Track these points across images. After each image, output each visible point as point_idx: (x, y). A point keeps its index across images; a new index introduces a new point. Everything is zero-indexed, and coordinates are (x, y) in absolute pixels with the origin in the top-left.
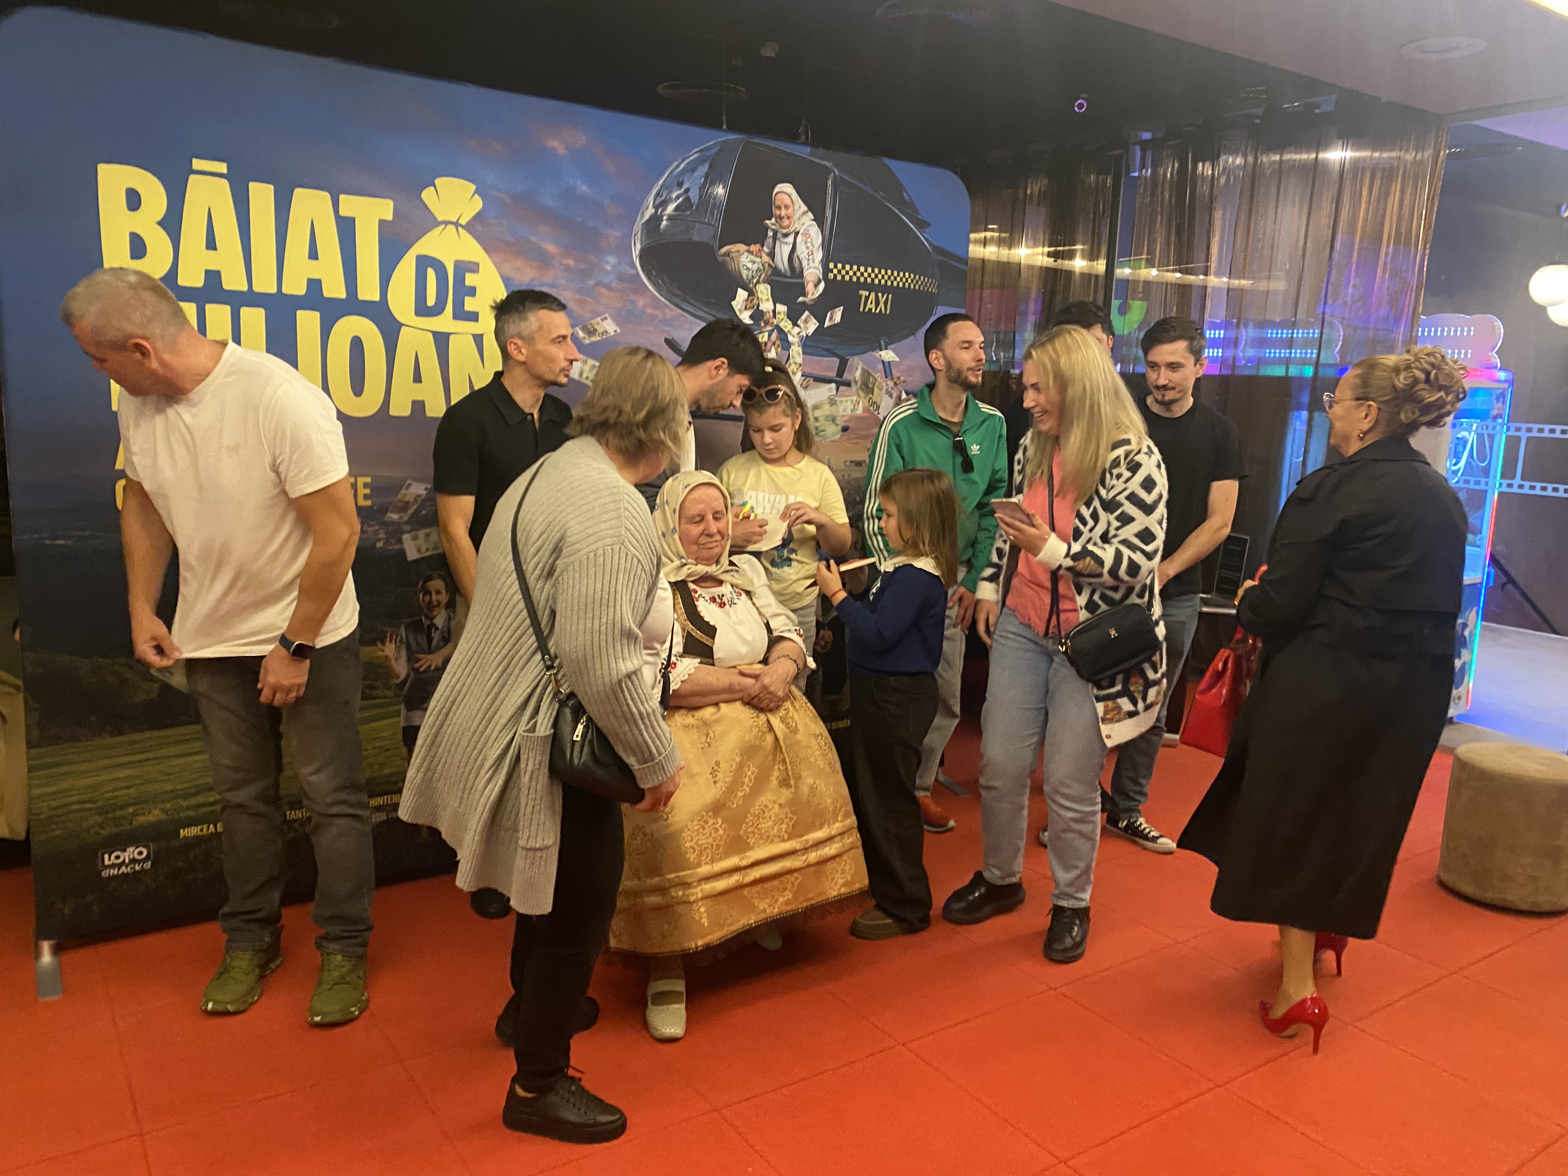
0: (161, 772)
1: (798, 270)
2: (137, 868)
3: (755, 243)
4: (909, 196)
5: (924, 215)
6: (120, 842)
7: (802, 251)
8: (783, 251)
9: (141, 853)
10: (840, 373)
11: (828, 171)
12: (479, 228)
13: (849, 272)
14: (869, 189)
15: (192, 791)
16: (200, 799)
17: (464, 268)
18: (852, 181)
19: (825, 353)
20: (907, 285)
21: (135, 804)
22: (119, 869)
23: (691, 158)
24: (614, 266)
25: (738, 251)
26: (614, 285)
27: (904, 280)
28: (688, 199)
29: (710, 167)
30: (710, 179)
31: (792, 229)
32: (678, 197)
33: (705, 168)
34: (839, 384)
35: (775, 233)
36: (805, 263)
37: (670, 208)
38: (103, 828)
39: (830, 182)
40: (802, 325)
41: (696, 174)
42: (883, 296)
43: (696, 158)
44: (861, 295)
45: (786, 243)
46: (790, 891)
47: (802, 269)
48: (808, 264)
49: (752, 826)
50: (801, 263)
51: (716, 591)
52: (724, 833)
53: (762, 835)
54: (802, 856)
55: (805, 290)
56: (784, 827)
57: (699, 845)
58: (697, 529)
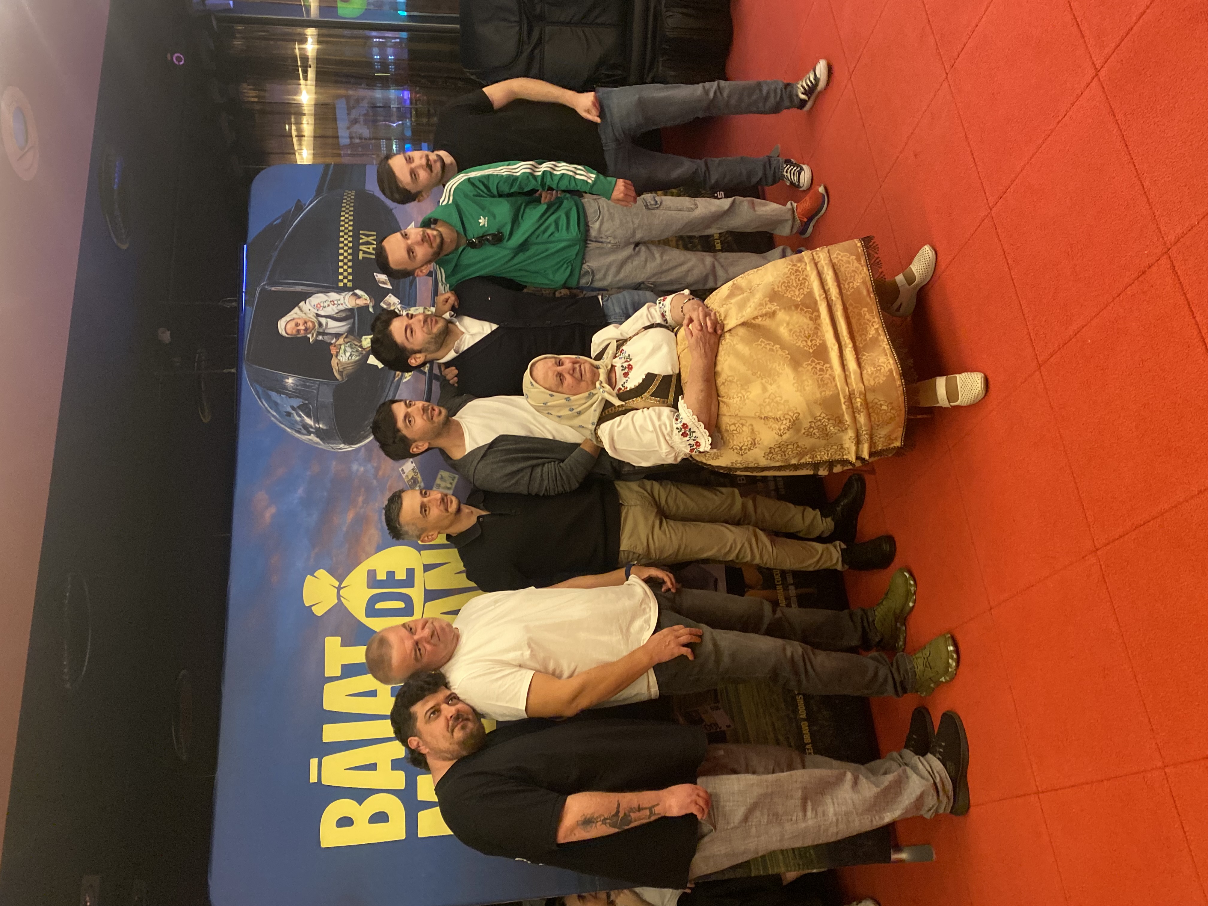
1: (348, 313)
3: (330, 350)
4: (277, 218)
5: (292, 206)
7: (331, 310)
11: (263, 290)
12: (340, 571)
13: (345, 269)
14: (275, 254)
18: (269, 269)
20: (350, 218)
23: (266, 405)
24: (360, 465)
25: (338, 364)
26: (375, 465)
27: (347, 221)
28: (300, 407)
29: (272, 390)
31: (314, 319)
32: (300, 416)
33: (273, 394)
35: (319, 334)
36: (341, 308)
37: (309, 421)
39: (273, 289)
41: (279, 401)
42: (362, 239)
43: (265, 401)
44: (363, 258)
45: (327, 324)
46: (861, 310)
47: (346, 310)
48: (342, 304)
49: (806, 342)
50: (341, 311)
51: (619, 371)
52: (811, 365)
53: (814, 334)
54: (832, 300)
55: (363, 307)
56: (808, 314)
57: (820, 387)
58: (568, 379)
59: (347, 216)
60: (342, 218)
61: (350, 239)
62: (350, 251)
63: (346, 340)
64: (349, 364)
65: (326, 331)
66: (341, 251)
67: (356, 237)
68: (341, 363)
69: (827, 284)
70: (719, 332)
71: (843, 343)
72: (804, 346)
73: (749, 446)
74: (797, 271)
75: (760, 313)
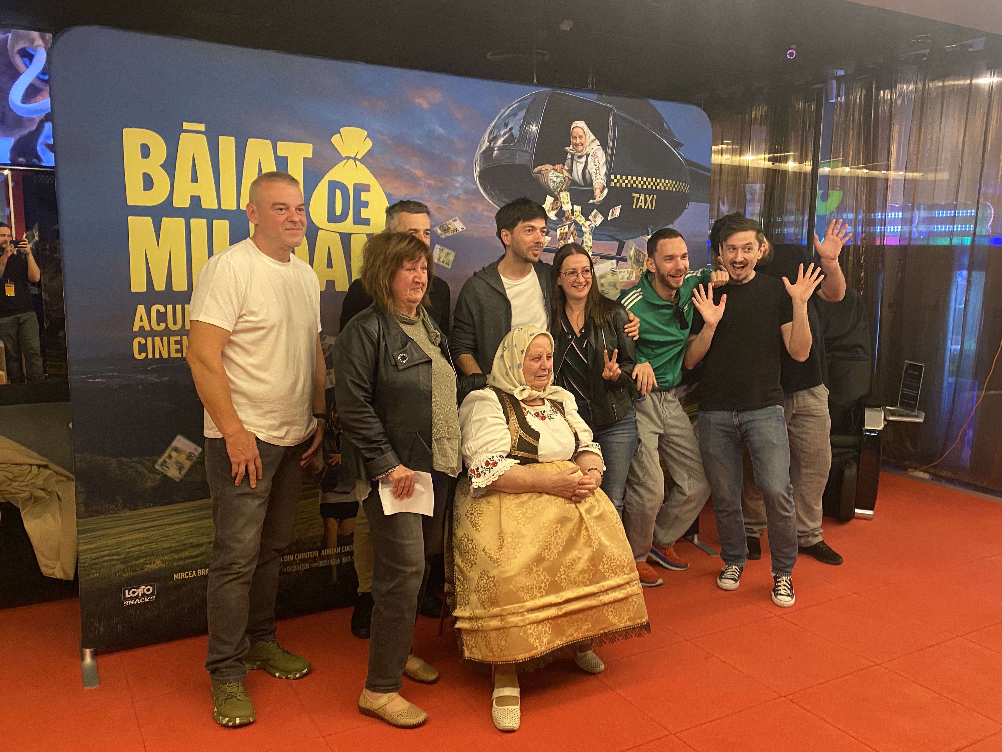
0: (161, 535)
1: (588, 181)
2: (146, 600)
3: (559, 164)
4: (668, 127)
5: (678, 138)
6: (135, 583)
7: (591, 167)
8: (578, 168)
9: (148, 590)
10: (620, 251)
11: (610, 110)
12: (370, 161)
13: (625, 181)
14: (639, 122)
15: (182, 547)
16: (187, 554)
17: (360, 188)
18: (627, 117)
19: (609, 238)
20: (667, 188)
21: (145, 557)
22: (134, 601)
23: (514, 106)
24: (462, 184)
25: (547, 170)
26: (461, 197)
27: (665, 185)
28: (512, 135)
29: (527, 112)
30: (527, 121)
31: (584, 152)
32: (505, 134)
33: (523, 113)
34: (618, 260)
35: (573, 155)
36: (593, 176)
37: (500, 142)
38: (125, 573)
39: (611, 118)
40: (592, 219)
41: (517, 117)
42: (649, 197)
43: (517, 106)
44: (634, 197)
45: (581, 163)
46: (590, 622)
47: (591, 180)
48: (596, 177)
49: (564, 574)
50: (591, 176)
51: (540, 408)
52: (545, 578)
53: (571, 581)
54: (599, 597)
55: (594, 195)
56: (586, 576)
57: (526, 586)
58: (537, 365)
59: (669, 185)
60: (667, 181)
61: (649, 187)
62: (640, 186)
63: (567, 178)
64: (547, 179)
65: (574, 162)
66: (640, 179)
67: (651, 192)
68: (548, 173)
69: (612, 592)
70: (574, 498)
71: (562, 606)
72: (560, 572)
73: (474, 521)
74: (623, 566)
75: (590, 534)
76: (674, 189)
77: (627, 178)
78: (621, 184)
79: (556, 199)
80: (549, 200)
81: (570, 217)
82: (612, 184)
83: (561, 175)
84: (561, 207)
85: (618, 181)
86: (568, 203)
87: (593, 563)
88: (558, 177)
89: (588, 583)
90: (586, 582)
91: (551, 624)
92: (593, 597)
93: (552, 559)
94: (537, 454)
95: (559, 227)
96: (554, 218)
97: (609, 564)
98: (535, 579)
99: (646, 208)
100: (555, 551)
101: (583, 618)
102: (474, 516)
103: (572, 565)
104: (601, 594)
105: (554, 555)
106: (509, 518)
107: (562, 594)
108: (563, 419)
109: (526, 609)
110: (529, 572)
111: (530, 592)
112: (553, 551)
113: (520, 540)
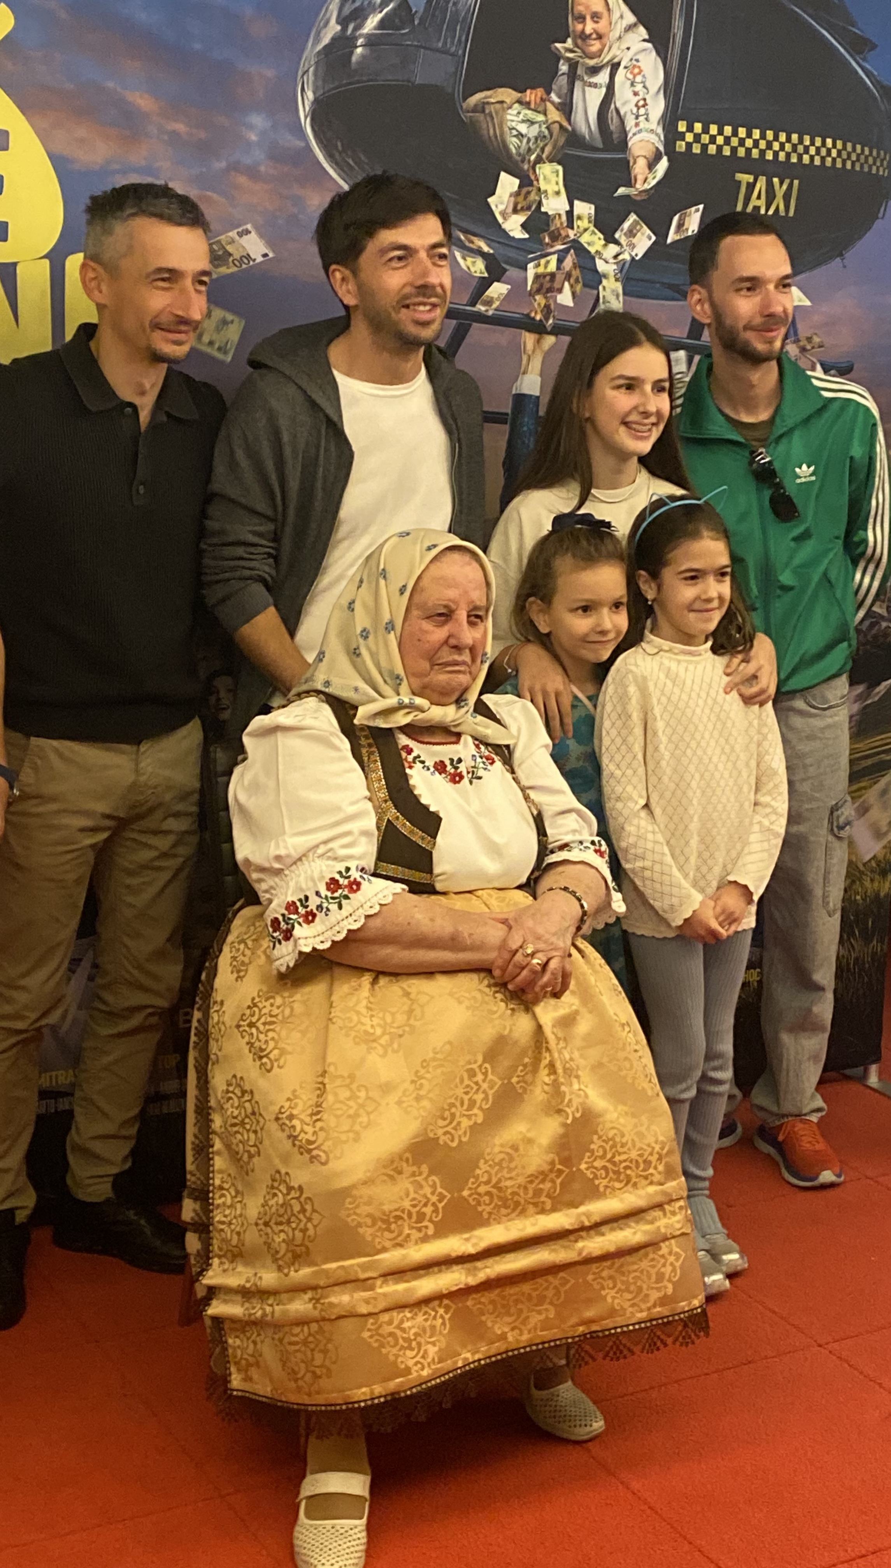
1: (615, 136)
3: (533, 88)
7: (625, 100)
8: (589, 100)
13: (716, 139)
19: (667, 292)
20: (829, 161)
25: (502, 102)
27: (824, 152)
28: (404, 5)
31: (606, 58)
32: (384, 3)
35: (573, 66)
36: (630, 123)
37: (371, 24)
40: (623, 240)
42: (781, 183)
44: (740, 182)
45: (595, 86)
47: (625, 133)
48: (637, 125)
49: (487, 1183)
50: (623, 123)
51: (446, 752)
52: (433, 1193)
53: (504, 1200)
54: (576, 1241)
55: (630, 174)
56: (547, 1185)
57: (384, 1213)
58: (438, 634)
59: (834, 153)
60: (829, 142)
61: (782, 156)
62: (755, 153)
63: (556, 126)
64: (501, 128)
65: (578, 85)
66: (756, 134)
67: (784, 170)
68: (504, 110)
69: (611, 1230)
71: (479, 1264)
72: (477, 1177)
73: (257, 1044)
74: (647, 1163)
75: (562, 1080)
76: (849, 166)
77: (721, 132)
78: (705, 147)
79: (527, 182)
80: (507, 183)
81: (563, 233)
82: (681, 146)
83: (541, 118)
84: (540, 204)
85: (697, 138)
86: (558, 193)
87: (566, 1153)
88: (532, 123)
89: (548, 1205)
90: (543, 1203)
91: (447, 1309)
92: (561, 1242)
93: (454, 1144)
94: (430, 870)
95: (532, 260)
96: (518, 234)
97: (609, 1156)
98: (407, 1195)
99: (771, 212)
100: (466, 1123)
101: (534, 1294)
102: (258, 1029)
103: (511, 1159)
104: (583, 1234)
105: (461, 1132)
106: (347, 1035)
107: (481, 1232)
108: (509, 776)
109: (382, 1272)
110: (391, 1177)
111: (393, 1226)
112: (459, 1123)
113: (371, 1094)
